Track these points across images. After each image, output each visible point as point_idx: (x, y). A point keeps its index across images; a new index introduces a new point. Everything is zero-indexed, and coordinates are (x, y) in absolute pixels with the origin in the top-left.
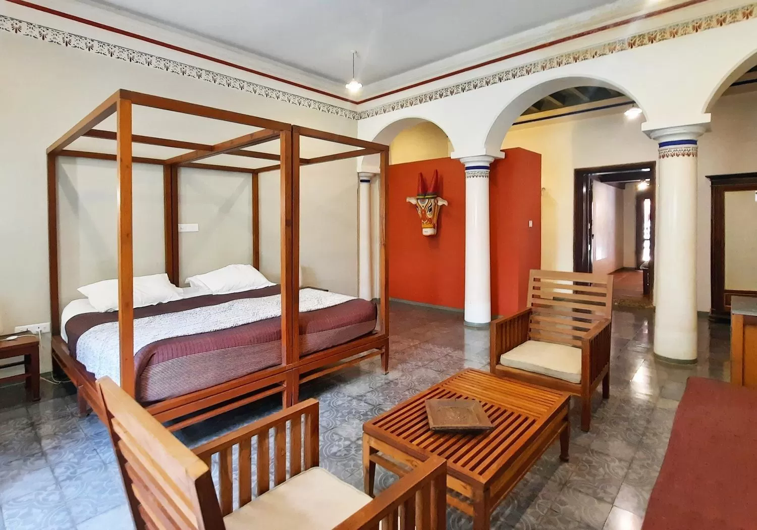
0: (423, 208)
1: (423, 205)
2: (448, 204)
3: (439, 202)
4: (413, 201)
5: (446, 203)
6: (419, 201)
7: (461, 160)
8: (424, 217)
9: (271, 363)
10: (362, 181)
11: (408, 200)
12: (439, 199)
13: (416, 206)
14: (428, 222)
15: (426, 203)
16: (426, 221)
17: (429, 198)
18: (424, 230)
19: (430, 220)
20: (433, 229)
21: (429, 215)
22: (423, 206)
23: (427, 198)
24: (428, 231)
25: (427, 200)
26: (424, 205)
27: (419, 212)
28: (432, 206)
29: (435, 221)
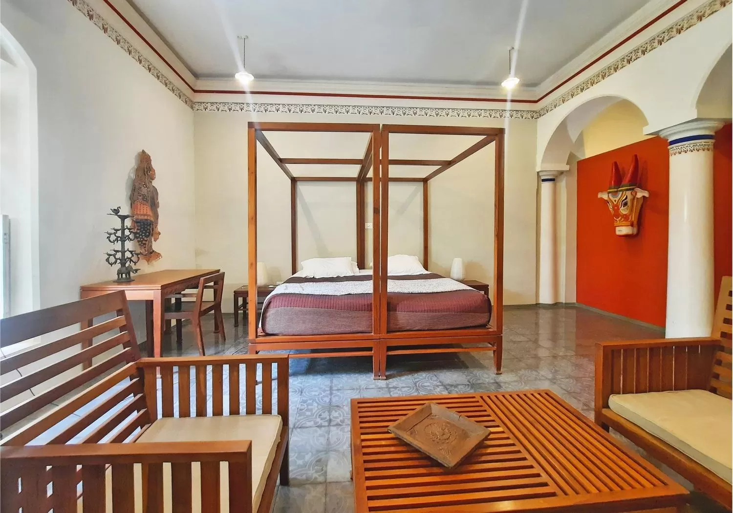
0: (615, 203)
1: (615, 199)
2: (650, 194)
3: (638, 194)
4: (604, 196)
5: (646, 194)
6: (610, 194)
7: (660, 134)
8: (617, 214)
9: (360, 329)
10: (544, 180)
11: (600, 195)
12: (638, 190)
13: (606, 202)
14: (623, 219)
15: (620, 196)
16: (620, 218)
17: (622, 191)
18: (617, 229)
19: (626, 217)
20: (630, 227)
21: (623, 211)
22: (615, 201)
23: (620, 191)
24: (623, 230)
25: (621, 193)
26: (617, 199)
27: (611, 207)
28: (628, 200)
29: (634, 218)
